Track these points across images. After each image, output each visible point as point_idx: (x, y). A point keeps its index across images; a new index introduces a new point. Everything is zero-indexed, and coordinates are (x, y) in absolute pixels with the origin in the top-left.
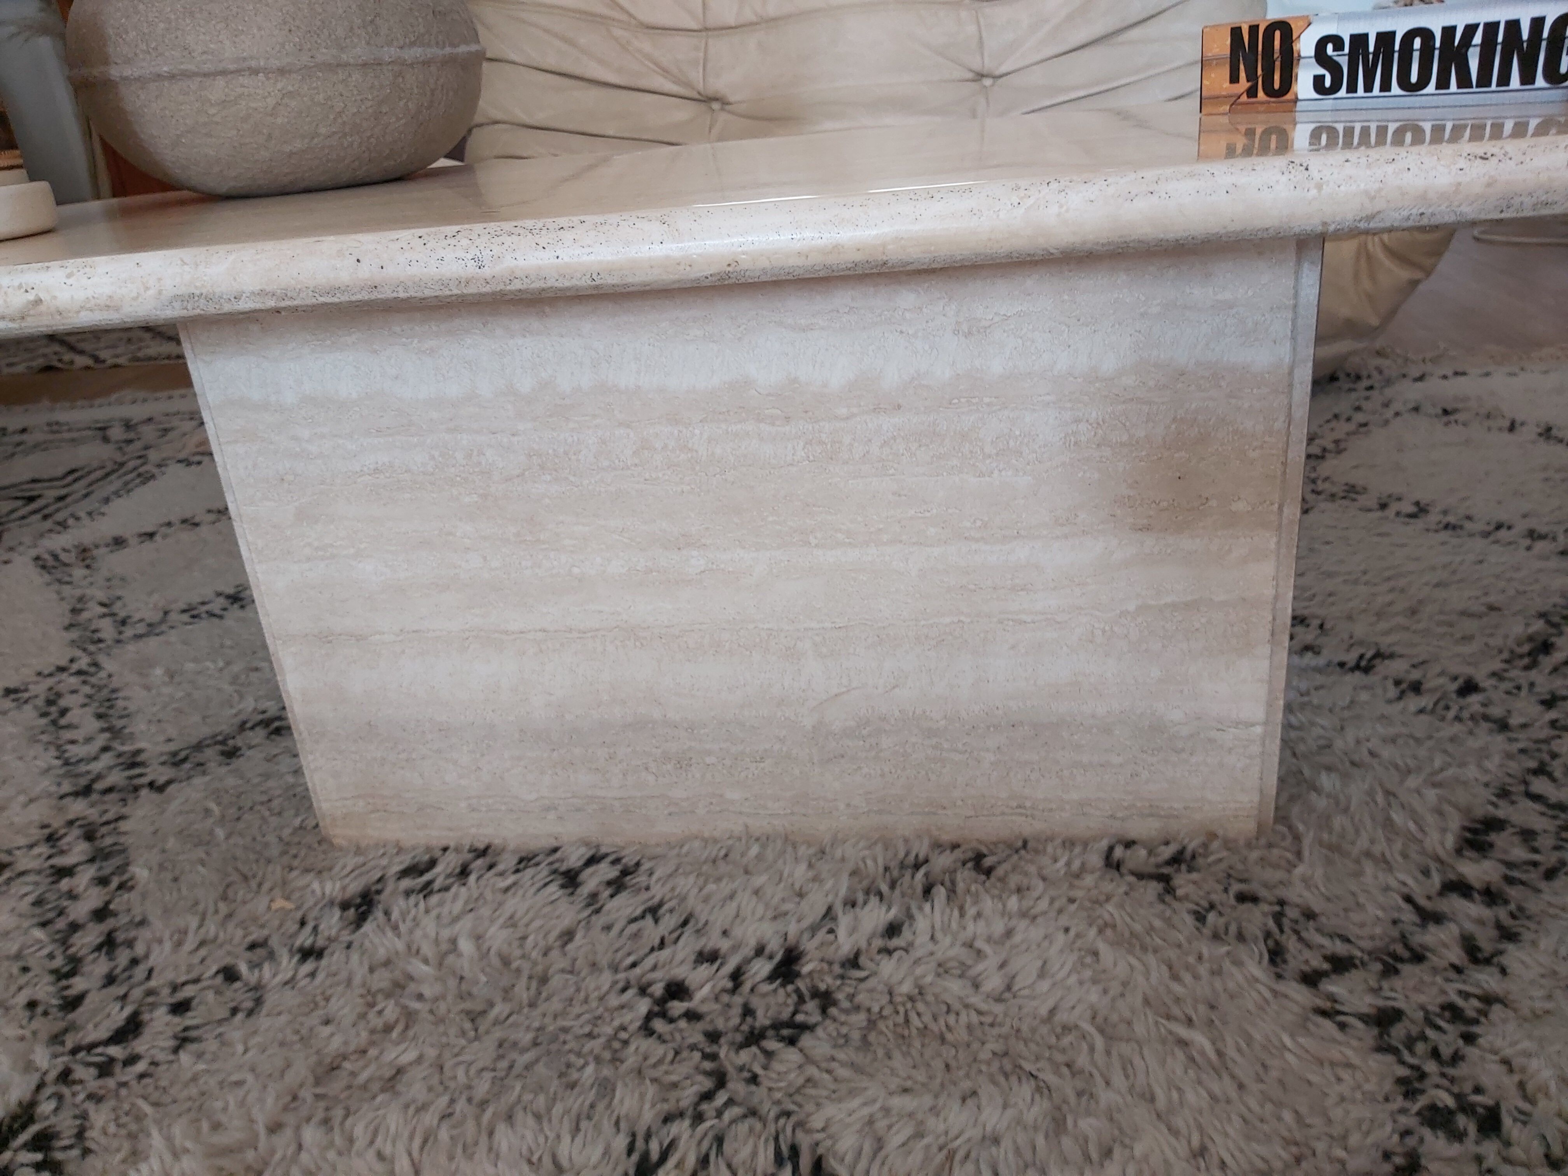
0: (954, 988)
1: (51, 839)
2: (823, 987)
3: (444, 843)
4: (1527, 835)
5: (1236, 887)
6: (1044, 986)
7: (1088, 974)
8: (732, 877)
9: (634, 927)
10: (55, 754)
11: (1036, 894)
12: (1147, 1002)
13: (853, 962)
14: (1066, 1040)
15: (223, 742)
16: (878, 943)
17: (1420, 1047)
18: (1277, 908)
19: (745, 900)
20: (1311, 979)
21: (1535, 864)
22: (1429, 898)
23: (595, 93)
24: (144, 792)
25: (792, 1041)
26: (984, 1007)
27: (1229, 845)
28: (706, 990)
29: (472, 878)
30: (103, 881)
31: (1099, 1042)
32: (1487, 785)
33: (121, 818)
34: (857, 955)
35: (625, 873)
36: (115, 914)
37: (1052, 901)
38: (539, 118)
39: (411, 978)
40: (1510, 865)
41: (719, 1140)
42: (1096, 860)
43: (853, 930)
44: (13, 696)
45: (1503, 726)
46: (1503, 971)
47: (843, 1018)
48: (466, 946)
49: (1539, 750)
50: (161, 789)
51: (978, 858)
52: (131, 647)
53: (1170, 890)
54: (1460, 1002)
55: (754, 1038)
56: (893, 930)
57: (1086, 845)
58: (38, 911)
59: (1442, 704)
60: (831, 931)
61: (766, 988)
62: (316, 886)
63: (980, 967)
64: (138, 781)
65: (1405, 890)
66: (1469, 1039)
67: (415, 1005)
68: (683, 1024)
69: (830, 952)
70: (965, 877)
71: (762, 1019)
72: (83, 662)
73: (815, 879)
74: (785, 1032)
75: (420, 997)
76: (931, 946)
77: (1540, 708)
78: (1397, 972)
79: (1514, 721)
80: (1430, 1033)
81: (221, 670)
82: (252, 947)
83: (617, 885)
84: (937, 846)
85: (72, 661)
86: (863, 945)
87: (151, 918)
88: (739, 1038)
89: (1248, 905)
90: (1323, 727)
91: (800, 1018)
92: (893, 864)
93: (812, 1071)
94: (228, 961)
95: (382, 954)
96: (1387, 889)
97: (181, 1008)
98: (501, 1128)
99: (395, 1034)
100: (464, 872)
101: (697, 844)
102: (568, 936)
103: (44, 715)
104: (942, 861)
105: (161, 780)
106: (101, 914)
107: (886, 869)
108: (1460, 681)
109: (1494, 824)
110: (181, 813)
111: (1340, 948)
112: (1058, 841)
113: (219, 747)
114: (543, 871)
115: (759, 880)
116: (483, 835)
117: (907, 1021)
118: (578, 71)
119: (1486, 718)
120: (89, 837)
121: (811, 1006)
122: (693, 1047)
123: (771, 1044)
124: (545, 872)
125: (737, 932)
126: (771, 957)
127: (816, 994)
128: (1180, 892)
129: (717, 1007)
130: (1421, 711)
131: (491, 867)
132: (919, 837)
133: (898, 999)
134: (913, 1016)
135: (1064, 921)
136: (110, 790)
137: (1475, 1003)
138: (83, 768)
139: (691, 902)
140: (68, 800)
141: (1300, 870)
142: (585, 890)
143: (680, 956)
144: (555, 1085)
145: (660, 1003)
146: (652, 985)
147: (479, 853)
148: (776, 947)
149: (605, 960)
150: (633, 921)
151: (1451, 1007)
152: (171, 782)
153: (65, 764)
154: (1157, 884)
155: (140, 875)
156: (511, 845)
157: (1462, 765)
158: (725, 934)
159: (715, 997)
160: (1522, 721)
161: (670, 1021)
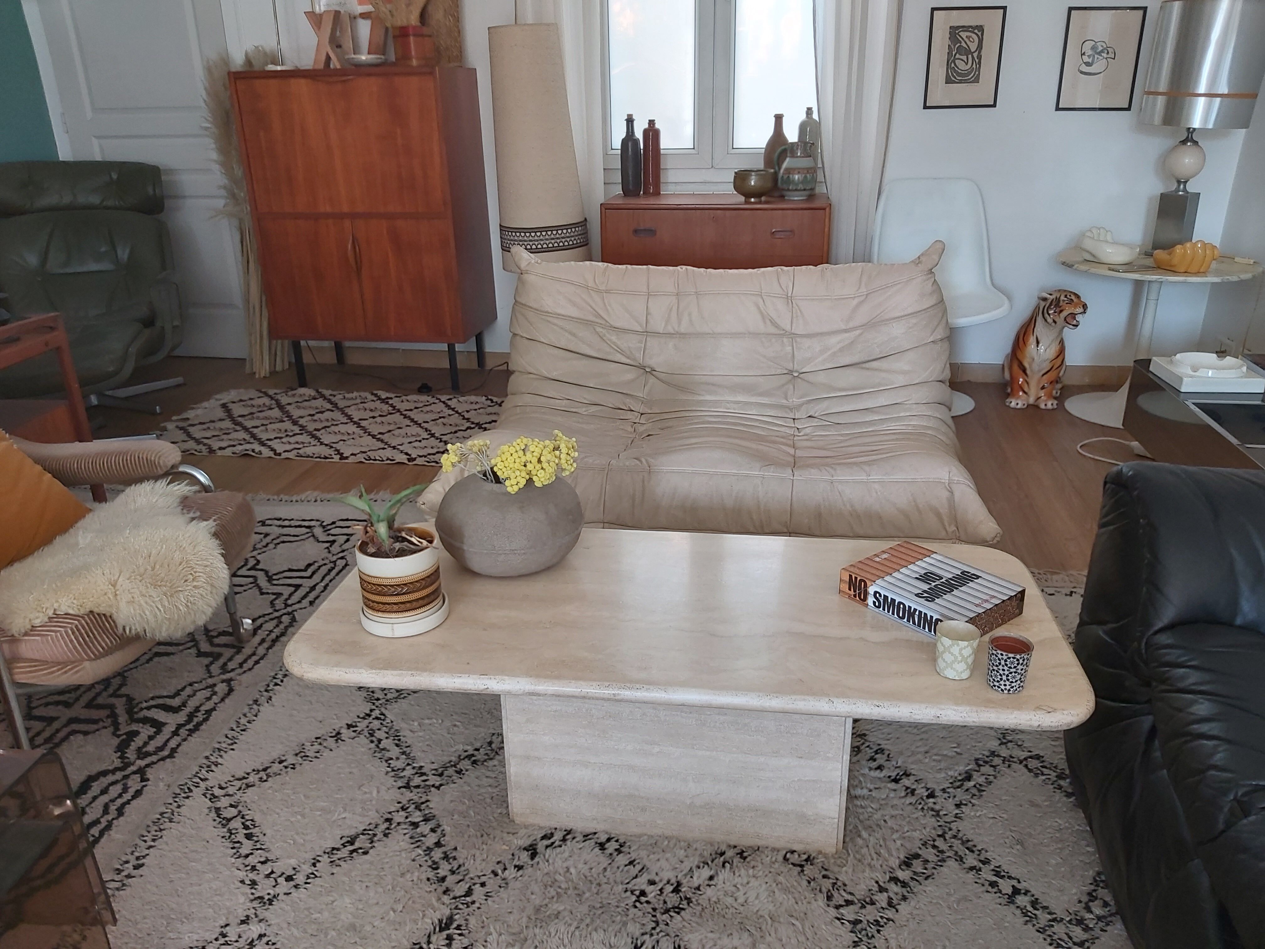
0: (729, 900)
1: (404, 809)
2: (688, 896)
3: (556, 826)
4: (926, 861)
5: (824, 873)
6: (757, 902)
7: (770, 899)
8: (659, 854)
9: (627, 868)
10: (386, 764)
11: (759, 869)
12: (786, 911)
13: (698, 888)
14: (761, 920)
15: (455, 766)
16: (707, 882)
17: (864, 932)
18: (835, 881)
19: (663, 863)
20: (838, 907)
21: (924, 873)
22: (885, 882)
23: (582, 361)
24: (433, 789)
25: (678, 913)
26: (737, 907)
27: (826, 856)
28: (653, 894)
29: (568, 843)
30: (433, 830)
31: (769, 921)
32: (921, 839)
33: (428, 801)
34: (699, 886)
35: (621, 846)
36: (444, 846)
37: (764, 872)
38: (556, 375)
39: (556, 880)
40: (915, 873)
41: (658, 942)
42: (780, 858)
43: (699, 877)
44: (352, 729)
45: (937, 814)
46: (897, 911)
47: (694, 907)
48: (572, 870)
49: (946, 826)
50: (438, 788)
51: (741, 854)
52: (395, 705)
53: (803, 871)
54: (880, 919)
55: (667, 911)
56: (711, 878)
57: (778, 851)
58: (413, 841)
59: (918, 802)
60: (692, 877)
61: (671, 895)
62: (515, 841)
63: (738, 894)
64: (428, 783)
65: (877, 879)
66: (879, 931)
67: (559, 890)
68: (645, 905)
69: (690, 885)
70: (737, 860)
71: (669, 905)
72: (376, 713)
73: (687, 856)
74: (677, 910)
75: (560, 887)
76: (723, 885)
77: (954, 807)
78: (865, 907)
79: (941, 813)
80: (868, 929)
81: (440, 724)
82: (499, 862)
83: (619, 851)
84: (729, 846)
85: (371, 710)
86: (701, 883)
87: (458, 848)
88: (662, 911)
89: (825, 880)
90: (872, 808)
91: (681, 906)
92: (713, 853)
93: (685, 923)
94: (493, 868)
95: (546, 871)
96: (872, 878)
97: (483, 885)
98: (594, 933)
99: (555, 899)
100: (564, 840)
101: (646, 837)
102: (605, 869)
103: (372, 742)
104: (730, 853)
105: (437, 784)
106: (438, 844)
107: (711, 855)
108: (929, 791)
109: (917, 856)
110: (452, 802)
111: (849, 897)
112: (770, 849)
113: (454, 769)
114: (592, 842)
115: (668, 855)
116: (570, 825)
117: (714, 909)
118: (575, 349)
119: (932, 810)
120: (419, 809)
121: (685, 902)
122: (649, 913)
123: (672, 914)
124: (593, 844)
125: (661, 874)
126: (672, 885)
127: (686, 898)
128: (805, 873)
129: (656, 900)
130: (910, 804)
131: (574, 838)
132: (723, 843)
133: (711, 902)
134: (716, 908)
135: (766, 880)
136: (418, 787)
137: (885, 920)
138: (402, 774)
139: (644, 860)
140: (403, 789)
141: (844, 869)
142: (608, 852)
143: (643, 881)
144: (609, 921)
145: (638, 897)
146: (635, 890)
147: (569, 832)
148: (673, 881)
149: (618, 880)
150: (626, 866)
151: (877, 921)
152: (441, 785)
153: (393, 771)
154: (799, 869)
155: (448, 829)
156: (579, 830)
157: (915, 830)
158: (657, 874)
159: (655, 897)
160: (945, 813)
161: (641, 903)
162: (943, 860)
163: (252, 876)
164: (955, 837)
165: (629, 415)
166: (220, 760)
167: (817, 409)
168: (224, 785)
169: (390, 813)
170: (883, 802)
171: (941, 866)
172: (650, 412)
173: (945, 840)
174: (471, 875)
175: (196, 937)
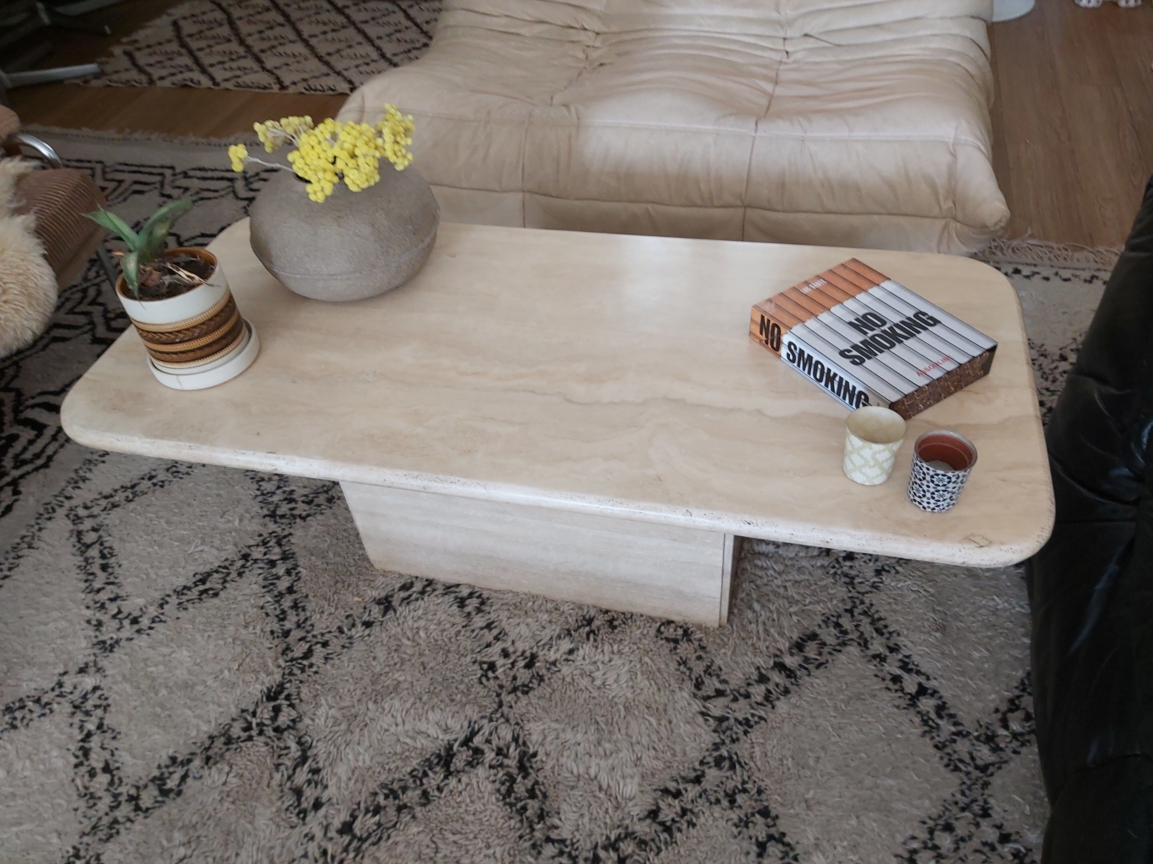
1: (265, 543)
2: (541, 673)
3: (417, 575)
4: (823, 644)
5: (700, 652)
6: (615, 686)
7: (630, 684)
8: (520, 616)
9: (482, 632)
10: (256, 487)
11: (626, 643)
13: (554, 663)
14: (614, 710)
16: (564, 657)
17: (728, 733)
18: (709, 664)
19: (523, 628)
20: (705, 699)
21: (816, 660)
22: (767, 670)
24: (298, 520)
25: (526, 694)
26: (592, 691)
27: (705, 631)
28: (503, 669)
29: (426, 596)
30: (289, 572)
31: (623, 712)
32: (823, 615)
33: (291, 534)
34: (556, 661)
35: (483, 603)
36: (295, 592)
37: (631, 648)
40: (806, 659)
41: (496, 728)
42: (653, 632)
43: (558, 649)
46: (773, 708)
47: (545, 687)
48: (422, 634)
49: (857, 598)
50: (304, 518)
51: (611, 622)
53: (675, 648)
54: (750, 718)
55: (515, 690)
56: (571, 652)
57: (653, 621)
58: (266, 583)
59: (831, 566)
60: (550, 648)
61: (522, 670)
62: (369, 592)
63: (596, 673)
64: (295, 512)
65: (759, 665)
66: (746, 733)
67: (404, 656)
68: (492, 681)
69: (547, 658)
70: (604, 630)
71: (519, 683)
73: (550, 622)
74: (525, 689)
75: (405, 653)
76: (582, 662)
78: (737, 700)
79: (857, 580)
80: (734, 728)
82: (348, 617)
83: (479, 610)
84: (601, 611)
86: (559, 657)
87: (309, 597)
88: (509, 689)
89: (698, 662)
90: (775, 571)
91: (531, 685)
92: (580, 619)
93: (530, 708)
94: (339, 624)
95: (393, 632)
96: (753, 664)
97: (325, 644)
98: (430, 712)
99: (398, 666)
100: (423, 592)
101: (511, 595)
102: (458, 633)
104: (598, 621)
105: (304, 514)
106: (290, 590)
107: (577, 621)
108: (847, 552)
109: (814, 636)
110: (315, 537)
111: (722, 687)
112: (644, 618)
113: (325, 495)
114: (451, 598)
115: (530, 619)
116: (431, 575)
117: (566, 692)
119: (846, 575)
120: (279, 544)
121: (535, 680)
122: (494, 691)
123: (519, 694)
124: (454, 598)
125: (517, 644)
126: (526, 658)
127: (538, 675)
128: (678, 651)
129: (505, 676)
130: (822, 567)
131: (433, 591)
132: (594, 607)
133: (565, 682)
134: (568, 690)
135: (631, 658)
136: (283, 516)
137: (756, 719)
138: (270, 499)
139: (504, 623)
140: (267, 519)
141: (723, 650)
142: (467, 609)
143: (496, 651)
144: (447, 701)
145: (486, 671)
146: (485, 663)
147: (430, 582)
148: (528, 654)
149: (469, 648)
150: (482, 629)
151: (747, 720)
152: (308, 515)
153: (263, 494)
154: (672, 645)
155: (304, 572)
156: (442, 580)
157: (818, 602)
158: (513, 642)
159: (505, 671)
160: (860, 580)
161: (488, 679)
162: (844, 644)
163: (99, 615)
164: (865, 613)
165: (582, 35)
166: (88, 475)
168: (89, 504)
169: (249, 547)
170: (790, 563)
171: (840, 651)
172: (607, 31)
173: (853, 616)
174: (314, 633)
175: (33, 685)
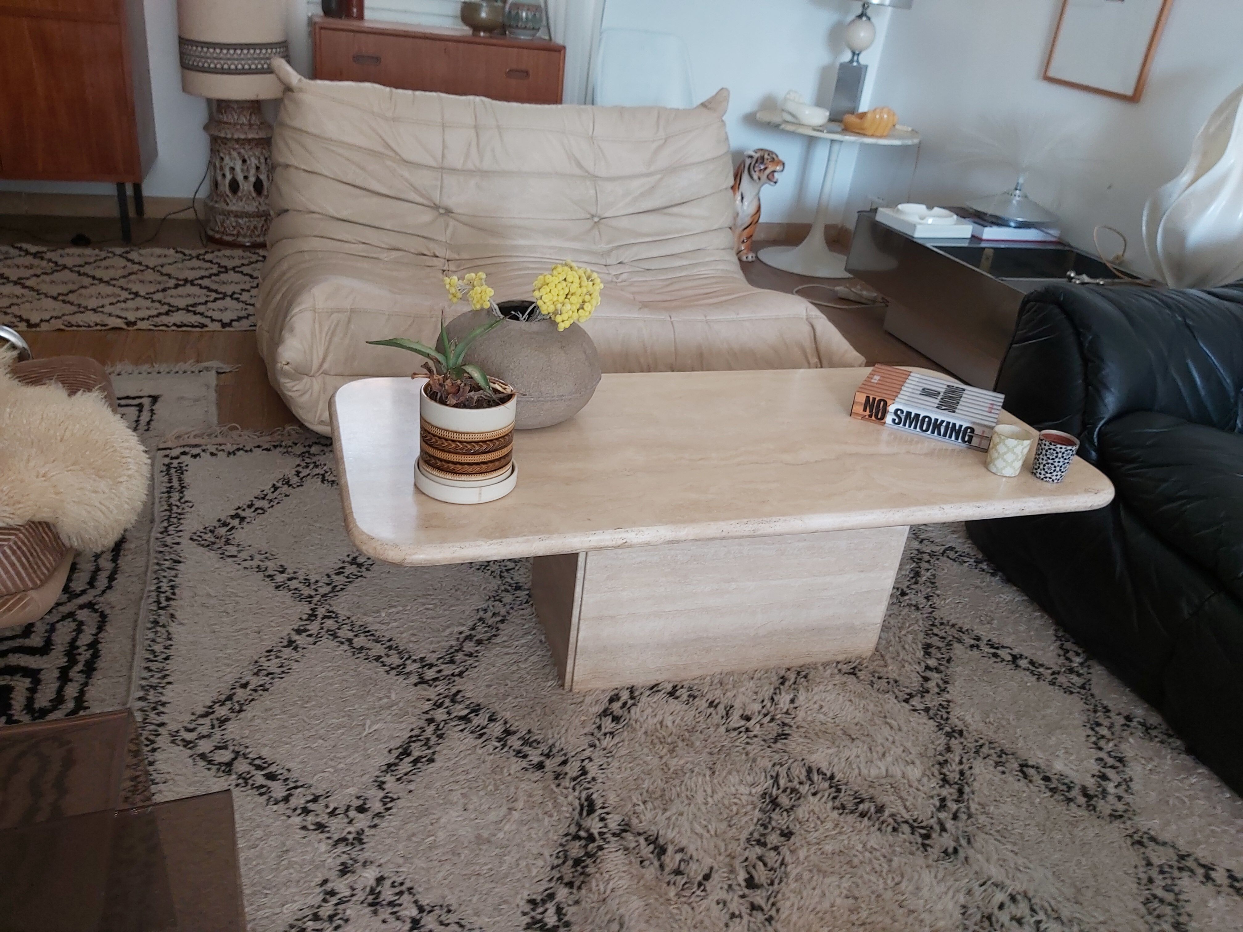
1: (440, 705)
2: (785, 722)
3: (619, 686)
4: (938, 648)
5: (875, 675)
10: (379, 663)
13: (788, 713)
14: (859, 727)
15: (460, 650)
16: (792, 706)
17: (938, 716)
18: (888, 680)
19: (741, 698)
20: (906, 701)
21: (944, 658)
22: (924, 673)
23: (375, 200)
24: (455, 678)
26: (832, 721)
28: (757, 728)
29: (639, 699)
30: (491, 719)
31: (868, 726)
32: (921, 631)
33: (459, 691)
34: (788, 710)
35: (690, 690)
36: (515, 732)
38: (344, 214)
40: (938, 659)
42: (834, 670)
43: (782, 702)
44: (305, 634)
45: (917, 608)
46: (949, 693)
47: (797, 730)
49: (929, 617)
50: (460, 676)
51: (800, 673)
52: (336, 599)
53: (857, 677)
54: (942, 703)
55: (777, 740)
56: (793, 701)
57: (828, 665)
58: (477, 735)
60: (777, 704)
61: (771, 724)
62: (588, 710)
63: (823, 709)
64: (445, 673)
65: (916, 671)
66: (948, 713)
68: (756, 739)
69: (779, 711)
70: (801, 680)
72: (321, 612)
74: (784, 737)
76: (807, 705)
77: (925, 600)
78: (925, 696)
80: (939, 712)
83: (692, 697)
84: (784, 670)
85: (313, 610)
86: (788, 707)
87: (535, 730)
88: (773, 740)
91: (785, 732)
92: (776, 678)
93: (801, 747)
94: (588, 741)
95: (642, 730)
96: (913, 671)
97: (590, 759)
100: (633, 698)
101: (708, 678)
103: (341, 643)
104: (791, 675)
105: (456, 672)
106: (508, 732)
109: (929, 645)
111: (908, 691)
112: (819, 664)
114: (661, 693)
115: (741, 689)
116: (631, 682)
118: (366, 186)
119: (912, 605)
120: (456, 702)
121: (786, 728)
122: (763, 745)
123: (783, 741)
124: (664, 694)
125: (747, 709)
126: (766, 715)
127: (785, 724)
128: (860, 678)
129: (761, 733)
131: (641, 694)
132: (776, 668)
133: (808, 722)
134: (815, 727)
136: (436, 679)
137: (946, 703)
138: (407, 670)
139: (722, 699)
140: (421, 686)
141: (888, 667)
142: (683, 699)
143: (737, 718)
147: (632, 689)
150: (710, 708)
152: (462, 672)
153: (393, 669)
154: (854, 676)
155: (507, 715)
156: (640, 685)
157: (912, 625)
158: (743, 709)
160: (922, 606)
162: (949, 644)
163: (310, 818)
164: (942, 624)
165: (435, 261)
166: (164, 699)
167: (627, 255)
168: (191, 726)
169: (427, 713)
171: (951, 649)
172: (457, 257)
173: (938, 627)
174: (571, 754)
